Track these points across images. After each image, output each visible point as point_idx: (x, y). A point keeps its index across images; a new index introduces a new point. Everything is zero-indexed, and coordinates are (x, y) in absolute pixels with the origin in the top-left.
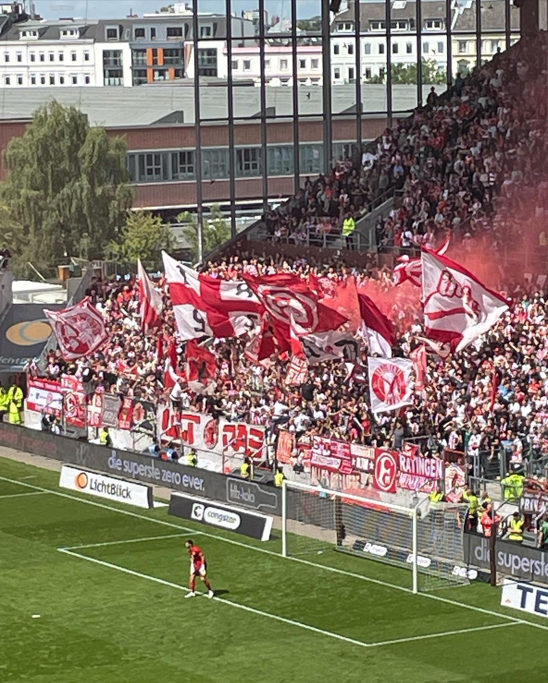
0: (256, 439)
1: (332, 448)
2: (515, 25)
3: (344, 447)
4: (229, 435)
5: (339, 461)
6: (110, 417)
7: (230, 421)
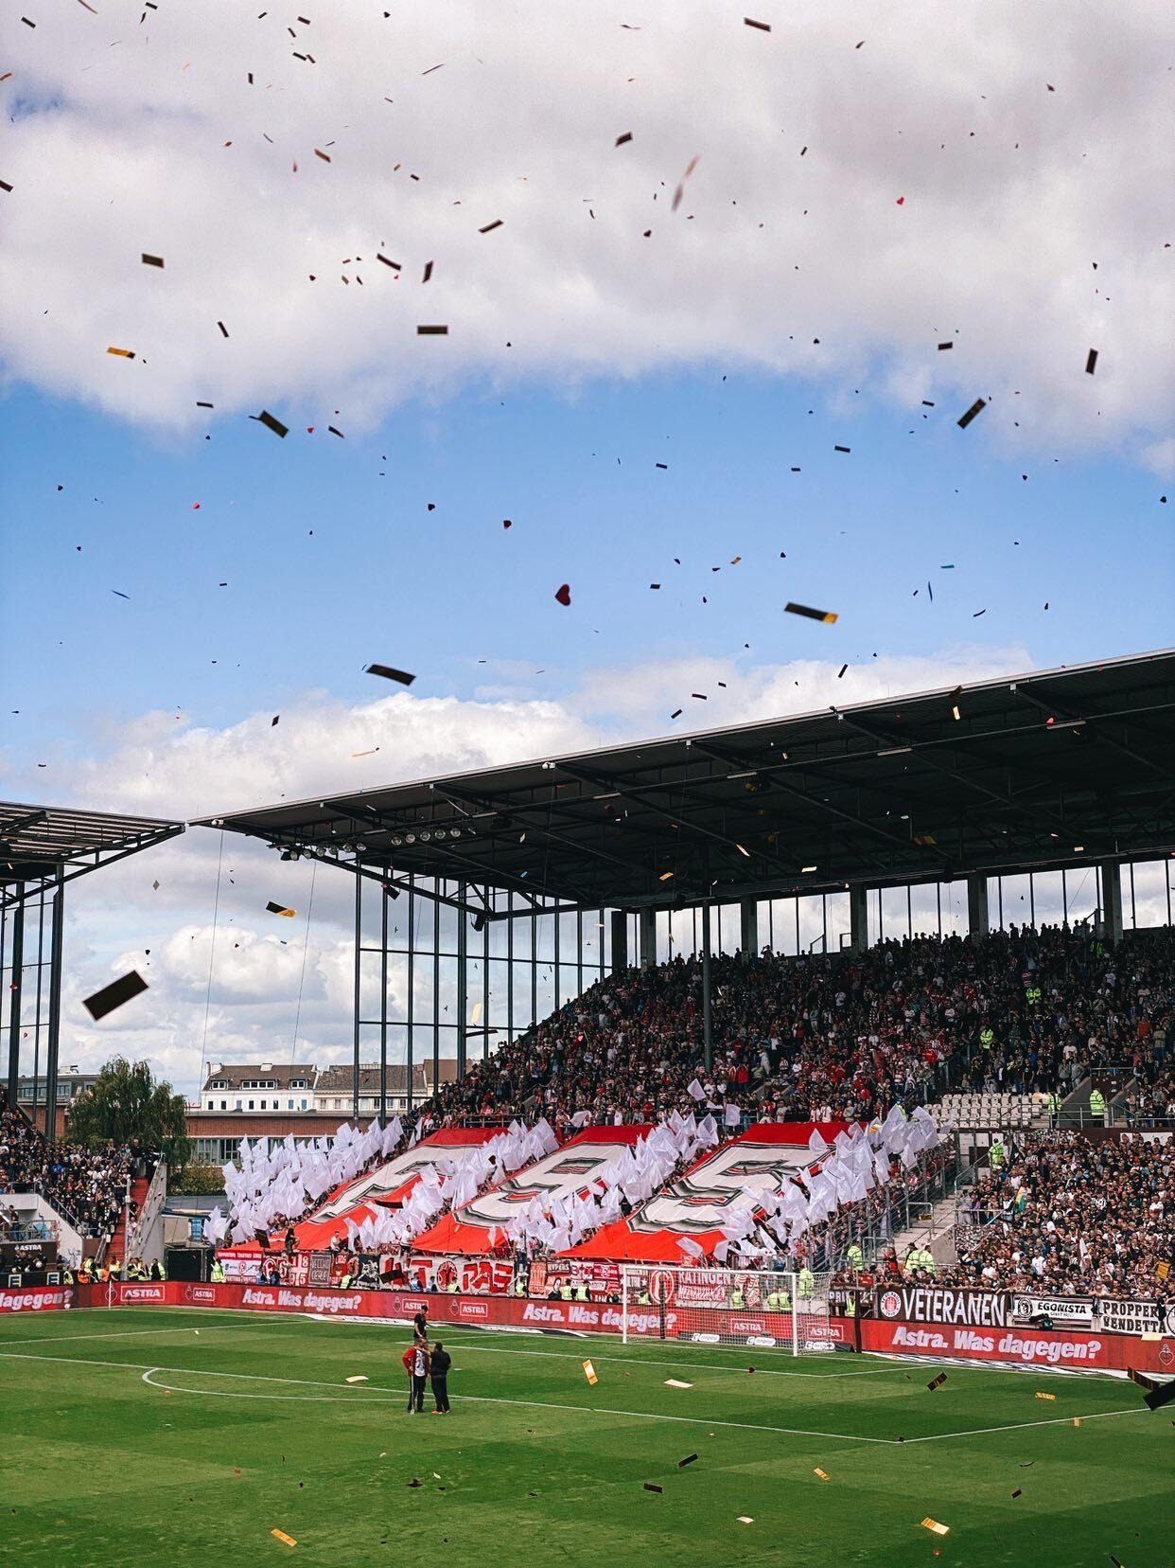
0: (503, 1274)
1: (596, 1271)
2: (608, 962)
3: (611, 1268)
4: (471, 1274)
5: (605, 1283)
6: (320, 1276)
7: (470, 1260)
